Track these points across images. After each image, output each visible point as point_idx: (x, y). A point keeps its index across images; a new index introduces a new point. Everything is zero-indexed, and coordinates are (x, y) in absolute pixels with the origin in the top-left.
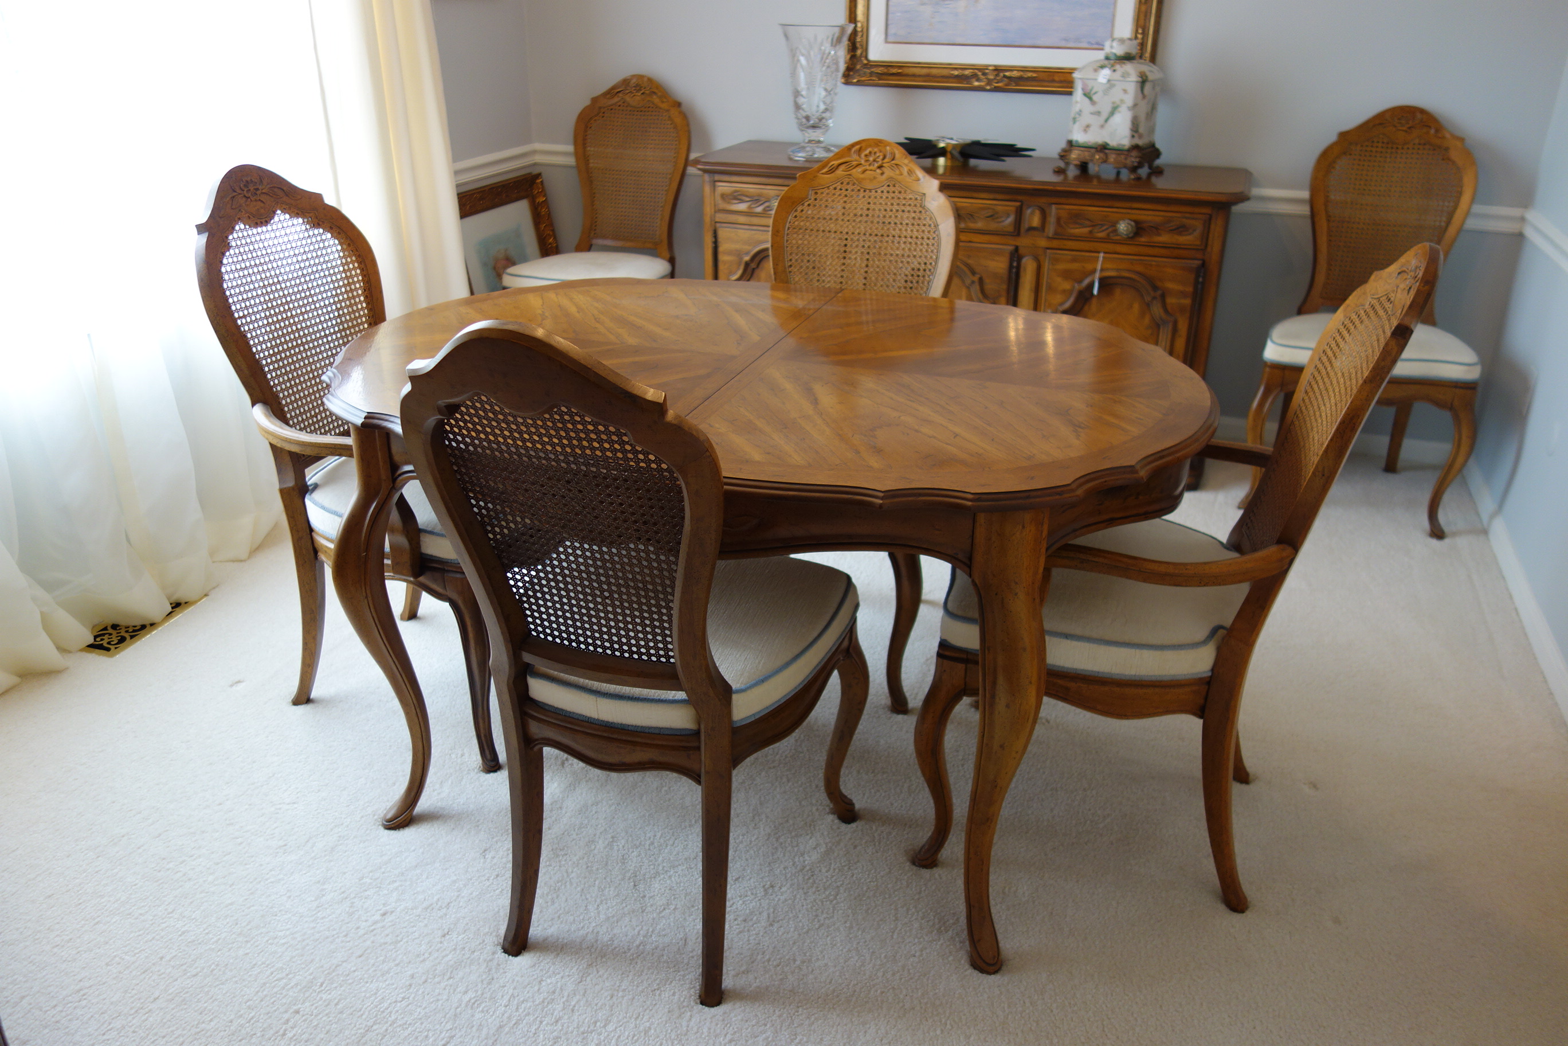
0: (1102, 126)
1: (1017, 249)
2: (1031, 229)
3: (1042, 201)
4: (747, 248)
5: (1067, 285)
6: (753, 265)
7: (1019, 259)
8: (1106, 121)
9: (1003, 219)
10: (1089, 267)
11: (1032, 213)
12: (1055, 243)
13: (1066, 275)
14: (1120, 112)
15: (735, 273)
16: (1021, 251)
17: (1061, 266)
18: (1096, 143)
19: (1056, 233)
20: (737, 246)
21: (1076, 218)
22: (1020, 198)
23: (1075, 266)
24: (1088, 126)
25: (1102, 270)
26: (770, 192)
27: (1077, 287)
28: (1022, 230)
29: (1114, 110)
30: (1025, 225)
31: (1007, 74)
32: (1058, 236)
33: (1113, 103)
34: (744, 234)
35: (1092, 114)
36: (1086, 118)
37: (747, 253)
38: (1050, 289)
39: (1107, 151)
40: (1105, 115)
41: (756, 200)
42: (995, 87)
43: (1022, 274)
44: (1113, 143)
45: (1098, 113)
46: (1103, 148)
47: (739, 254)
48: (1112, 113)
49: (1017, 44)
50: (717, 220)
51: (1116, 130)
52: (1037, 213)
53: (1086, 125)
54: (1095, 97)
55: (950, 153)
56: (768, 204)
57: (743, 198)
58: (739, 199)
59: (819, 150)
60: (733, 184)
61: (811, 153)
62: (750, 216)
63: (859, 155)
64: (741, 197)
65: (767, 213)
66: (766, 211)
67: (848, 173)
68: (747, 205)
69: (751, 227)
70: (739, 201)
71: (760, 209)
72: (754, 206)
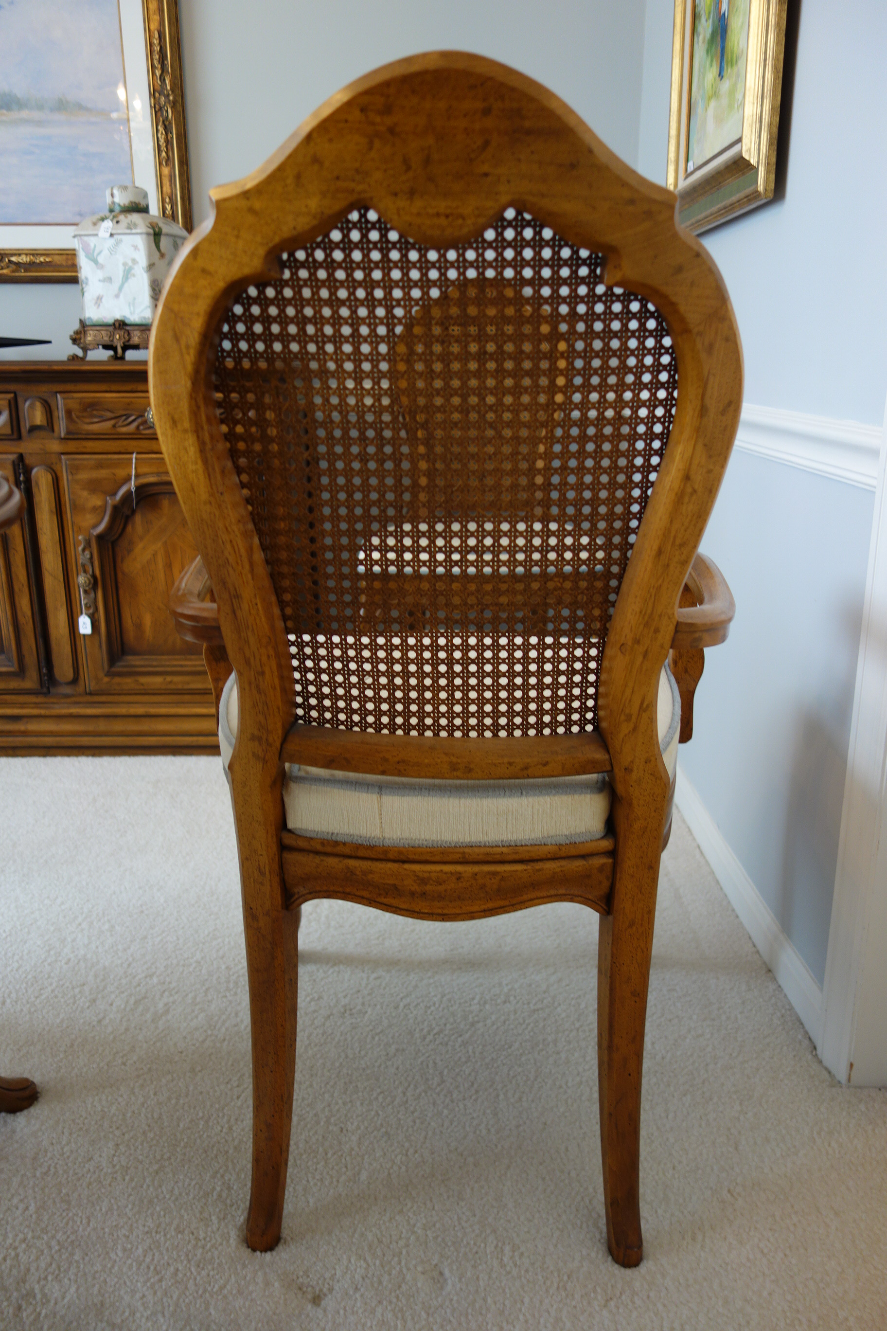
1: (21, 457)
2: (34, 429)
3: (44, 389)
5: (96, 501)
7: (28, 471)
8: (121, 288)
10: (121, 473)
11: (32, 406)
12: (72, 446)
13: (94, 486)
14: (134, 275)
16: (28, 460)
17: (84, 476)
18: (113, 320)
19: (68, 432)
21: (90, 407)
22: (12, 387)
23: (103, 473)
24: (101, 300)
25: (137, 476)
27: (110, 502)
28: (24, 431)
29: (128, 274)
30: (25, 426)
31: (14, 259)
32: (72, 436)
33: (124, 264)
35: (101, 281)
38: (75, 507)
39: (128, 328)
40: (117, 281)
43: (35, 490)
44: (134, 317)
45: (109, 280)
46: (123, 325)
48: (126, 278)
49: (19, 221)
51: (135, 299)
52: (38, 405)
53: (95, 298)
54: (101, 260)
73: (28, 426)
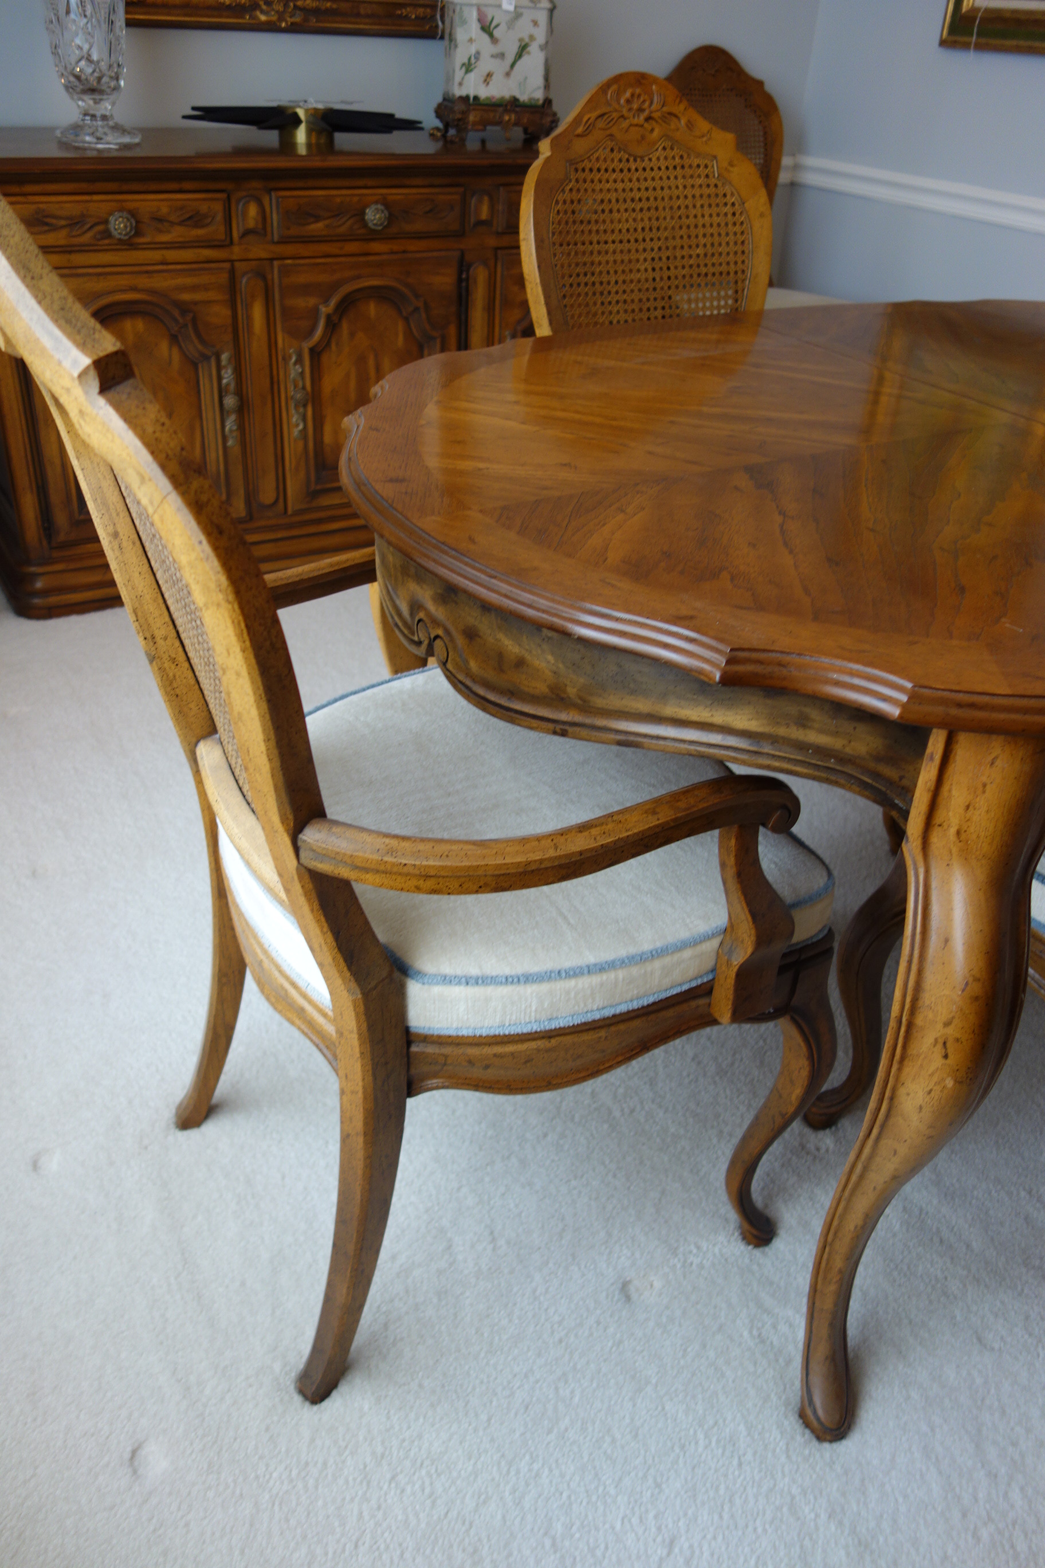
0: (508, 74)
1: (464, 254)
3: (492, 184)
7: (468, 267)
8: (513, 66)
9: (444, 214)
11: (479, 201)
14: (529, 53)
16: (470, 256)
19: (508, 226)
22: (462, 180)
24: (489, 75)
26: (102, 205)
28: (469, 227)
29: (523, 49)
32: (510, 229)
33: (521, 40)
35: (492, 56)
36: (486, 65)
40: (510, 58)
41: (75, 223)
43: (473, 287)
44: (523, 98)
45: (502, 56)
46: (513, 104)
48: (519, 55)
51: (526, 78)
52: (486, 198)
53: (485, 74)
54: (497, 33)
55: (307, 122)
56: (101, 227)
57: (54, 221)
58: (47, 224)
59: (106, 130)
60: (31, 198)
61: (98, 134)
62: (70, 252)
63: (618, 101)
64: (48, 220)
65: (100, 243)
66: (99, 240)
67: (608, 132)
68: (64, 232)
69: (74, 271)
70: (46, 228)
71: (87, 238)
72: (74, 233)
73: (473, 220)
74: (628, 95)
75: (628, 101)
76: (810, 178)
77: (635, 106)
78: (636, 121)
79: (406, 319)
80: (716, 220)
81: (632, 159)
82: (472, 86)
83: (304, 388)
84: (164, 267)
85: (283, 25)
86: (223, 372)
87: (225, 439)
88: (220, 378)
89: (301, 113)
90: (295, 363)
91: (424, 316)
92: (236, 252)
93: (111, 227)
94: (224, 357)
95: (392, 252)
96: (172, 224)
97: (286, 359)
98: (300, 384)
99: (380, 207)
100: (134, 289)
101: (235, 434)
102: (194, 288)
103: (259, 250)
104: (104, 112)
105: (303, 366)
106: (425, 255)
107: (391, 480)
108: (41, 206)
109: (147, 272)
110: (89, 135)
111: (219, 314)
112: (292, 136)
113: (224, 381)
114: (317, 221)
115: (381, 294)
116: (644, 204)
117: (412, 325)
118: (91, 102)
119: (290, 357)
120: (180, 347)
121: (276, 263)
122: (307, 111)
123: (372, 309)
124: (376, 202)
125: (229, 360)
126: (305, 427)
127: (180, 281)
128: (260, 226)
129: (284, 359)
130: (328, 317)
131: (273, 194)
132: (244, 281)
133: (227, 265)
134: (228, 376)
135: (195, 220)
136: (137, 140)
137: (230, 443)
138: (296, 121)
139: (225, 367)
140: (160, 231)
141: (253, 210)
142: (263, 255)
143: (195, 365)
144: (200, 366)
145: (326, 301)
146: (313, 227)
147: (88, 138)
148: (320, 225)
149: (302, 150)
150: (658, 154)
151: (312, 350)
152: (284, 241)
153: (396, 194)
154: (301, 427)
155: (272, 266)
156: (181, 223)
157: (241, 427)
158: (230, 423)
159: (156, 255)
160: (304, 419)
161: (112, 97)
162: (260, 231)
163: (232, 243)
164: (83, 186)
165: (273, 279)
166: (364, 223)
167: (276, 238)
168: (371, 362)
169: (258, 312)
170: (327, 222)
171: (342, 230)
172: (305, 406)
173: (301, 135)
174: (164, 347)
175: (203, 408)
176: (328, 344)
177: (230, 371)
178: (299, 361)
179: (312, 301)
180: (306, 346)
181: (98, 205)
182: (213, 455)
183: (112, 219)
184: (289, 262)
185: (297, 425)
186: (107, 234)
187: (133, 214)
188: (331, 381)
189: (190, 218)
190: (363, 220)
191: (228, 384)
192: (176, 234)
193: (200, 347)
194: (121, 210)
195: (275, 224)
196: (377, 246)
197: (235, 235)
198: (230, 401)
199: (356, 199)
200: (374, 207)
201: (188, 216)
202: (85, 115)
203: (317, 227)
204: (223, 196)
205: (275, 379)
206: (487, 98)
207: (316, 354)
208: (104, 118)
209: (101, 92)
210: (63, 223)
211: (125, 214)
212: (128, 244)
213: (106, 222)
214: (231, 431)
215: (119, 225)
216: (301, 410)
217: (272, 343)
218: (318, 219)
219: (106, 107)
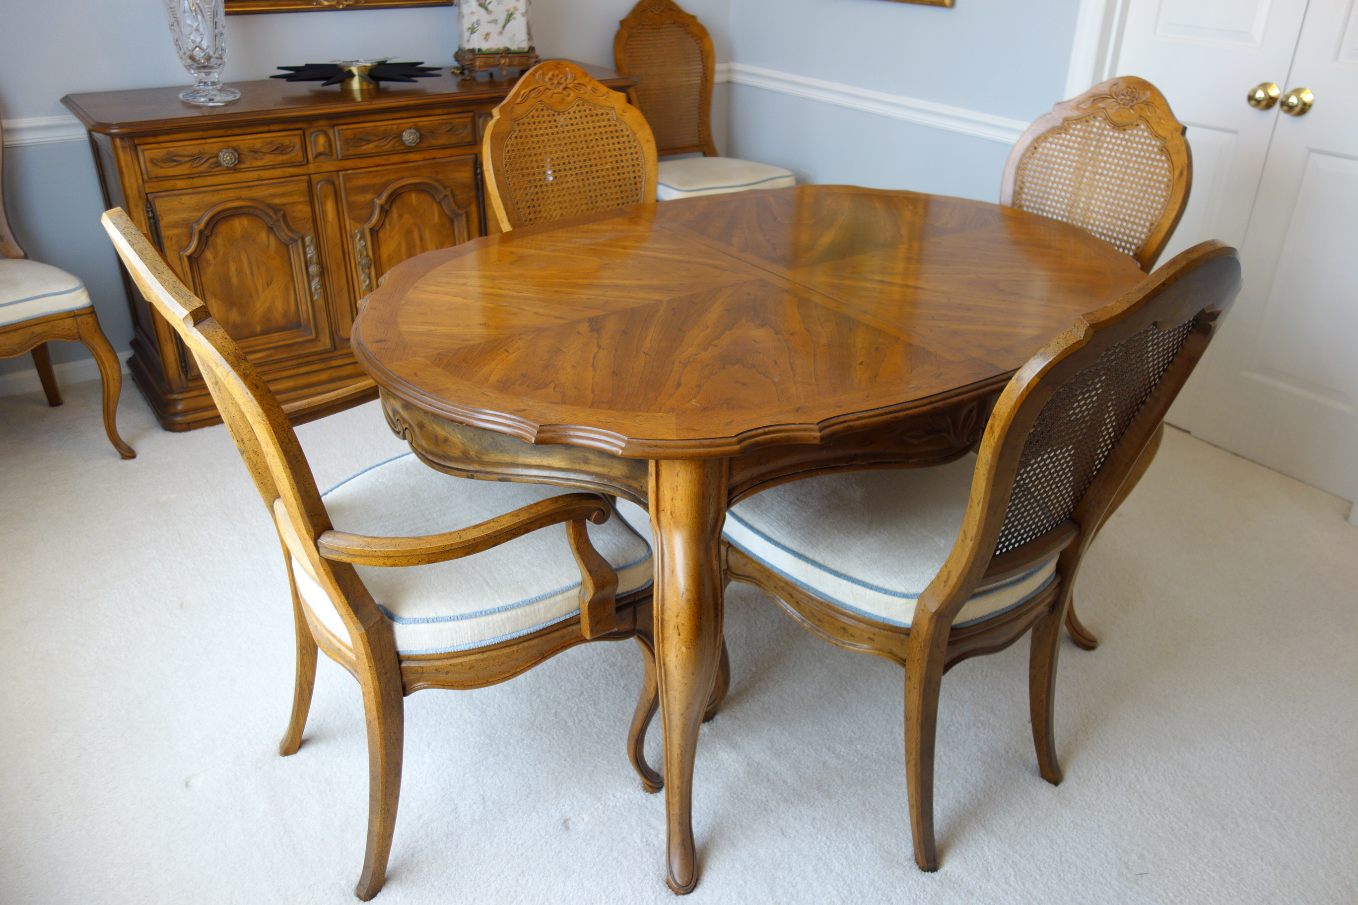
0: (501, 33)
1: (477, 156)
4: (195, 215)
6: (207, 232)
7: (480, 165)
8: (504, 27)
9: (460, 131)
11: (486, 121)
14: (514, 18)
15: (188, 246)
18: (498, 49)
20: (185, 216)
24: (488, 34)
26: (214, 145)
29: (510, 17)
33: (508, 11)
34: (190, 201)
35: (489, 22)
36: (483, 29)
37: (198, 221)
40: (501, 22)
41: (194, 158)
42: (347, 5)
44: (514, 48)
45: (495, 21)
46: (507, 52)
47: (188, 225)
48: (508, 21)
50: (147, 190)
51: (514, 35)
53: (485, 33)
54: (490, 7)
55: (361, 76)
56: (214, 160)
57: (180, 159)
58: (175, 161)
59: (215, 92)
60: (163, 145)
61: (209, 96)
62: (192, 178)
63: (543, 79)
64: (175, 158)
65: (214, 170)
66: (213, 168)
67: (539, 99)
68: (187, 165)
69: (196, 190)
70: (175, 163)
71: (204, 168)
72: (194, 165)
74: (550, 75)
75: (550, 79)
76: (739, 78)
77: (556, 82)
78: (557, 91)
79: (439, 203)
80: (617, 146)
81: (556, 114)
82: (476, 42)
83: (367, 256)
84: (261, 182)
85: (341, 7)
86: (307, 250)
87: (311, 295)
88: (305, 254)
89: (355, 70)
90: (360, 240)
91: (452, 200)
92: (312, 168)
93: (221, 159)
94: (308, 239)
95: (425, 160)
96: (265, 153)
97: (353, 237)
98: (365, 254)
99: (413, 131)
100: (239, 199)
101: (319, 291)
102: (283, 195)
103: (328, 166)
104: (213, 80)
105: (365, 241)
106: (449, 159)
107: (377, 342)
108: (171, 149)
109: (248, 187)
110: (204, 97)
111: (302, 210)
112: (349, 85)
113: (309, 256)
114: (368, 144)
115: (419, 188)
116: (568, 141)
117: (444, 207)
118: (203, 75)
119: (356, 236)
120: (275, 235)
121: (341, 173)
122: (358, 68)
123: (413, 198)
124: (410, 128)
125: (312, 241)
126: (370, 282)
127: (272, 191)
128: (328, 150)
129: (351, 237)
130: (382, 207)
131: (336, 128)
132: (319, 186)
133: (306, 178)
134: (311, 252)
135: (280, 149)
136: (238, 97)
137: (316, 298)
138: (351, 75)
139: (309, 246)
140: (256, 159)
141: (322, 140)
142: (332, 168)
143: (287, 246)
144: (290, 246)
145: (379, 195)
146: (366, 147)
147: (203, 99)
148: (371, 146)
149: (358, 96)
150: (574, 109)
151: (371, 230)
152: (345, 158)
153: (424, 121)
154: (367, 282)
155: (338, 176)
156: (271, 152)
157: (323, 285)
158: (315, 284)
159: (255, 175)
160: (369, 277)
161: (218, 70)
162: (329, 152)
163: (308, 162)
164: (200, 134)
165: (339, 184)
166: (403, 143)
167: (340, 157)
168: (416, 234)
169: (330, 207)
170: (375, 143)
171: (387, 147)
172: (369, 268)
173: (356, 84)
174: (263, 236)
175: (295, 275)
176: (383, 224)
177: (312, 248)
178: (363, 237)
179: (369, 197)
180: (367, 227)
181: (211, 146)
182: (304, 307)
183: (221, 154)
184: (350, 172)
185: (365, 282)
186: (218, 164)
187: (236, 149)
188: (386, 251)
189: (277, 148)
190: (401, 140)
191: (311, 258)
192: (268, 160)
193: (289, 234)
194: (228, 148)
195: (339, 148)
196: (412, 156)
197: (310, 156)
198: (314, 269)
199: (395, 127)
200: (408, 131)
201: (275, 148)
202: (200, 83)
203: (369, 147)
204: (300, 132)
205: (346, 251)
206: (488, 50)
207: (374, 232)
208: (213, 83)
209: (211, 68)
210: (186, 159)
211: (230, 150)
212: (234, 169)
213: (217, 156)
214: (316, 289)
215: (226, 158)
216: (367, 271)
217: (341, 227)
218: (369, 142)
219: (215, 76)
